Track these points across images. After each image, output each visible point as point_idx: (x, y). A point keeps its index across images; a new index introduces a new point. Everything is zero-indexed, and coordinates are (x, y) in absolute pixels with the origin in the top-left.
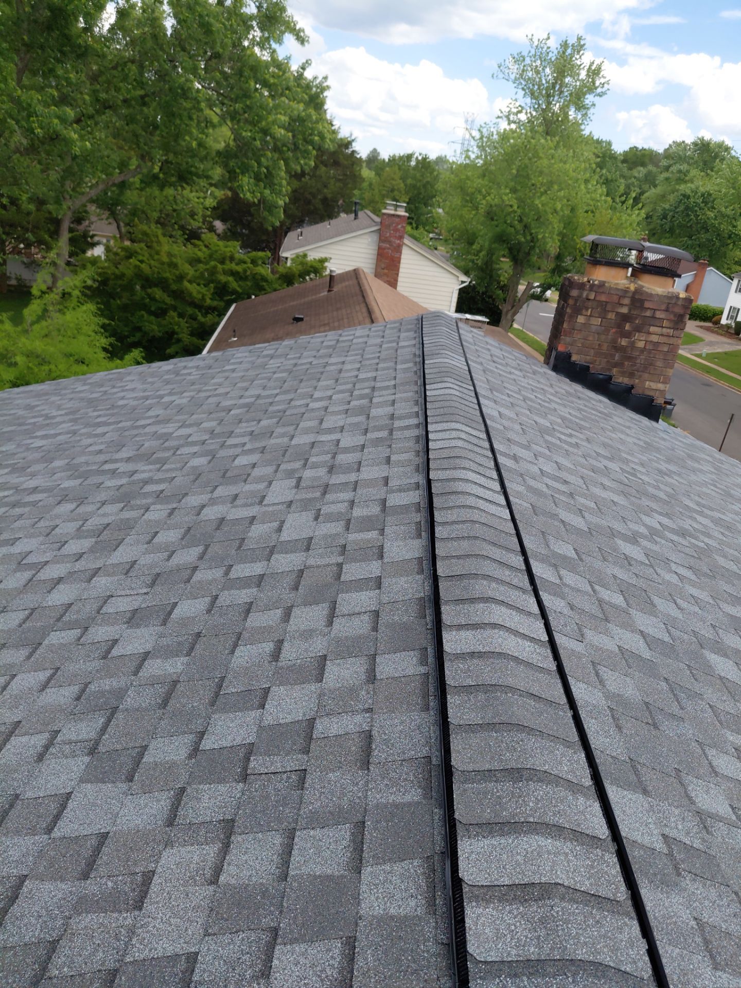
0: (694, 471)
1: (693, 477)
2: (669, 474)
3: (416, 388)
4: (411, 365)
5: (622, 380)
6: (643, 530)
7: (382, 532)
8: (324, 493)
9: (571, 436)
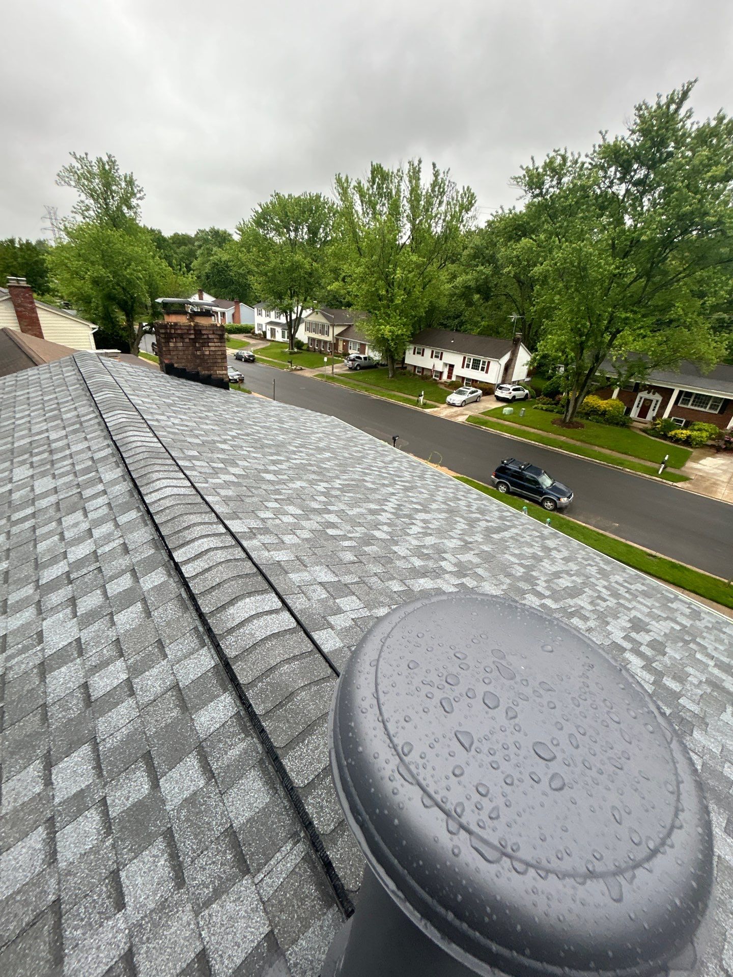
0: (251, 408)
1: (250, 411)
2: (239, 412)
3: (87, 398)
4: (78, 386)
5: (204, 372)
6: (229, 437)
7: (97, 471)
8: (53, 465)
9: (185, 405)
